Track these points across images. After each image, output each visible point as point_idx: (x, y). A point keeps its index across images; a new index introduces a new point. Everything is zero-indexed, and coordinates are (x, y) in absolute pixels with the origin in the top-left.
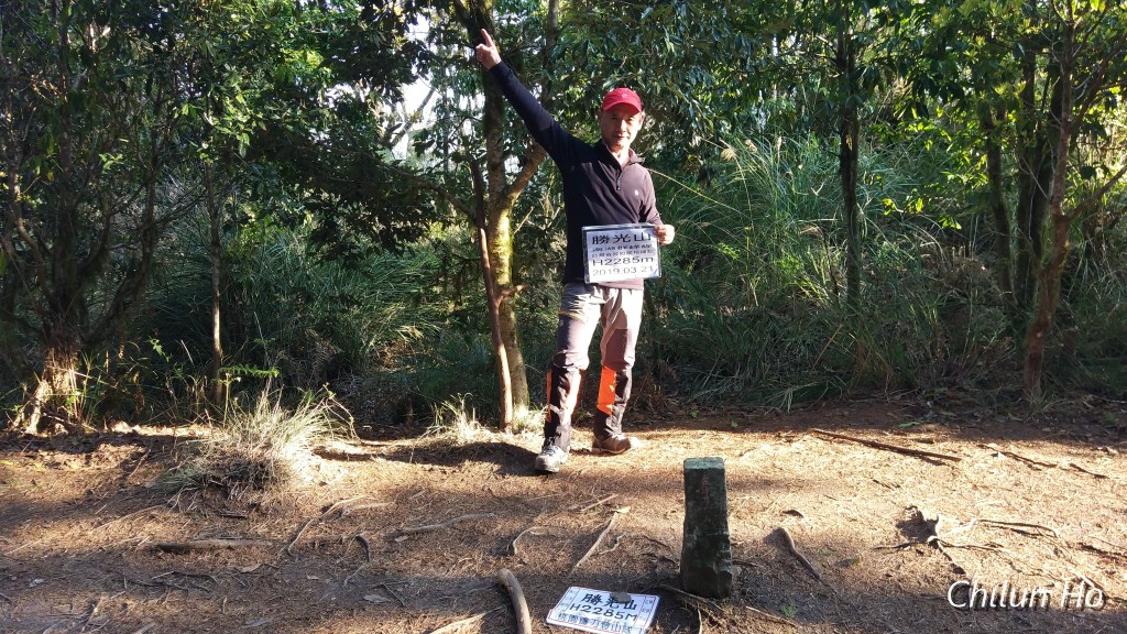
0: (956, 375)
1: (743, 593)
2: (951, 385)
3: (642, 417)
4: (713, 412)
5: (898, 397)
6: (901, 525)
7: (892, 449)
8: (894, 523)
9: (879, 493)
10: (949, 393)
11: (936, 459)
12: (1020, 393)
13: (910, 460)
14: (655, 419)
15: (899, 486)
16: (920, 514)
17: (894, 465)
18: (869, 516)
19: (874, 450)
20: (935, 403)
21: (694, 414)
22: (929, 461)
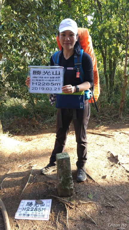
0: (104, 113)
1: (77, 193)
2: (103, 115)
3: (34, 130)
4: (51, 126)
5: (93, 119)
6: (109, 158)
7: (97, 134)
8: (107, 158)
9: (99, 148)
10: (103, 117)
11: (108, 136)
12: (118, 116)
13: (103, 137)
14: (37, 130)
15: (103, 145)
16: (112, 154)
17: (100, 139)
18: (100, 156)
19: (93, 135)
20: (101, 120)
21: (47, 128)
22: (107, 137)
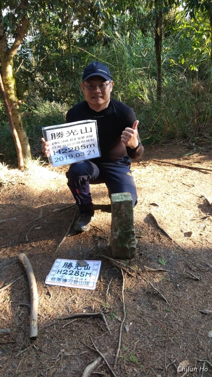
0: (202, 131)
1: (141, 255)
2: (200, 135)
5: (181, 142)
6: (200, 206)
7: (186, 167)
8: (197, 205)
9: (186, 190)
10: (200, 139)
11: (204, 171)
13: (195, 172)
15: (193, 186)
16: (206, 200)
17: (190, 174)
18: (185, 202)
19: (179, 168)
20: (196, 144)
22: (202, 172)
